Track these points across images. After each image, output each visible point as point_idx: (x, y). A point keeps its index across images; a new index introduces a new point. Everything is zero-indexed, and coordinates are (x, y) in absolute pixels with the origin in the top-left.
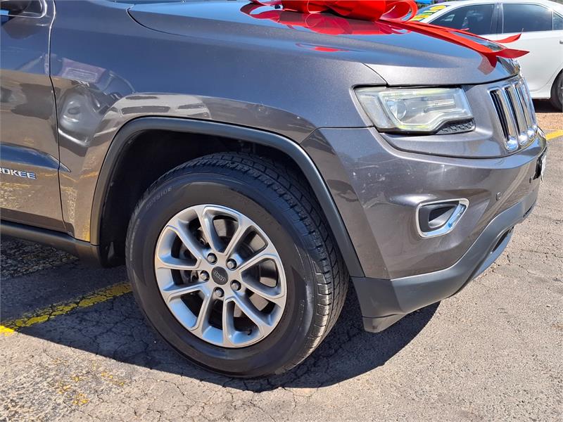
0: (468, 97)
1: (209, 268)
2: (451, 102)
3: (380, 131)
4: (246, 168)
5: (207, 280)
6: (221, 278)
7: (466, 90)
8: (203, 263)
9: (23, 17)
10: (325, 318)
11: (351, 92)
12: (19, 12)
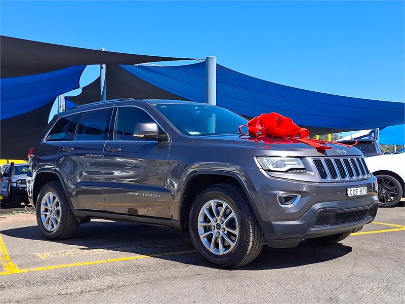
0: (303, 162)
1: (215, 224)
2: (296, 163)
3: (264, 170)
4: (236, 192)
5: (214, 229)
6: (219, 227)
7: (301, 159)
8: (213, 223)
9: (162, 143)
10: (251, 238)
11: (255, 158)
12: (161, 141)
